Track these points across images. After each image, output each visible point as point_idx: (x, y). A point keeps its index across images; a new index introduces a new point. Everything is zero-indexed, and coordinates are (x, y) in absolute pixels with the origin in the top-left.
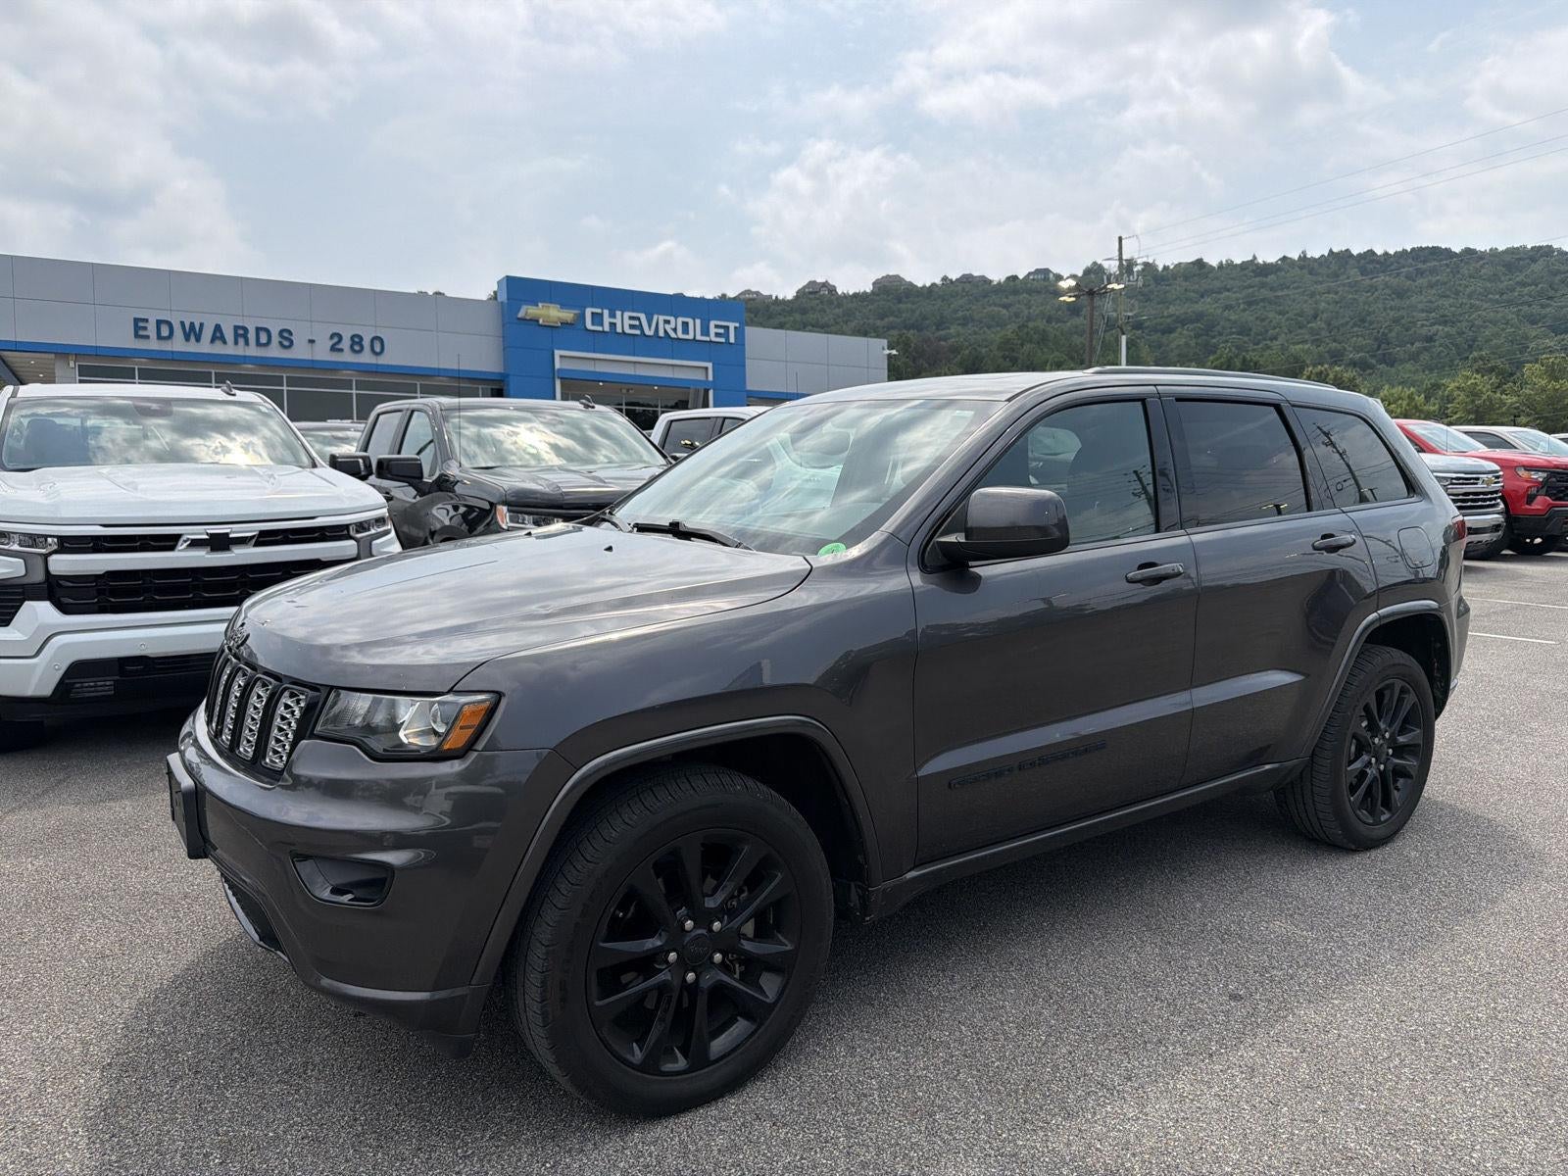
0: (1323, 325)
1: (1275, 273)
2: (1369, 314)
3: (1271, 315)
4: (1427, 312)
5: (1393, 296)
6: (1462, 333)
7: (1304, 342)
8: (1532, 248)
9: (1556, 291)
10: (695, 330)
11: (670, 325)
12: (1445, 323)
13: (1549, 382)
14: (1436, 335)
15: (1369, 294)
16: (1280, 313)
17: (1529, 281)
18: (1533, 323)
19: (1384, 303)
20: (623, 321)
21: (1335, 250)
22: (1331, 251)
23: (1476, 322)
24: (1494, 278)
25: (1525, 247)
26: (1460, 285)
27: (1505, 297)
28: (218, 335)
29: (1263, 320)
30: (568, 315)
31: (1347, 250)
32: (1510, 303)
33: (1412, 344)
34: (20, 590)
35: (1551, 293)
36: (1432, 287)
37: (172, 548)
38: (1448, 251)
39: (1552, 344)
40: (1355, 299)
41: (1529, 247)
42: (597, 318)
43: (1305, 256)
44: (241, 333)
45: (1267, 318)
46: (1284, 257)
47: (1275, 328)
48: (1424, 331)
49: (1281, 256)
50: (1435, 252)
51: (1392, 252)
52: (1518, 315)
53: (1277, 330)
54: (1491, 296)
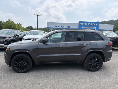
10: (94, 24)
11: (92, 24)
20: (88, 24)
28: (60, 27)
30: (84, 24)
42: (86, 24)
44: (61, 26)
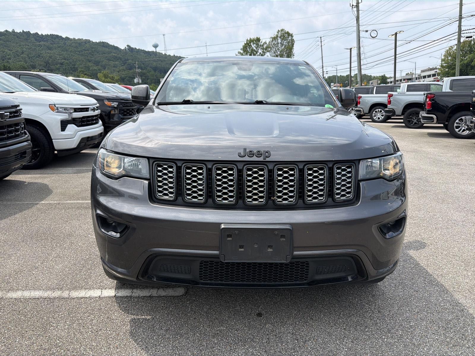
0: (26, 56)
1: (4, 36)
2: (41, 54)
3: (6, 50)
4: (59, 55)
5: (47, 49)
6: (71, 63)
7: (20, 61)
8: (85, 40)
9: (94, 53)
12: (65, 59)
13: (105, 79)
14: (63, 63)
15: (39, 47)
16: (9, 50)
17: (86, 49)
18: (90, 62)
19: (45, 51)
21: (25, 31)
22: (23, 31)
23: (74, 60)
24: (76, 47)
25: (83, 39)
26: (67, 48)
27: (80, 53)
29: (4, 52)
31: (29, 31)
32: (82, 55)
33: (57, 65)
34: (67, 122)
35: (93, 54)
36: (59, 48)
37: (88, 111)
38: (61, 37)
39: (96, 68)
40: (35, 48)
41: (84, 39)
43: (14, 31)
45: (5, 51)
46: (6, 30)
47: (9, 55)
48: (60, 61)
49: (5, 30)
50: (57, 36)
51: (44, 34)
52: (85, 59)
53: (10, 56)
54: (76, 52)
